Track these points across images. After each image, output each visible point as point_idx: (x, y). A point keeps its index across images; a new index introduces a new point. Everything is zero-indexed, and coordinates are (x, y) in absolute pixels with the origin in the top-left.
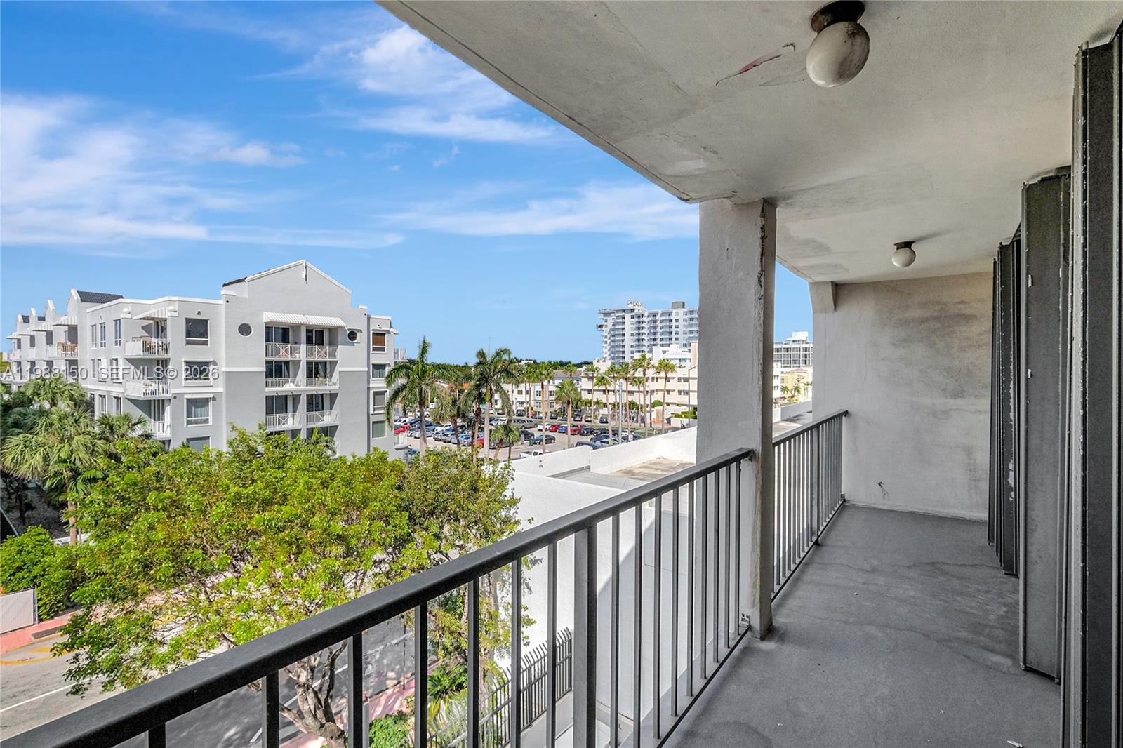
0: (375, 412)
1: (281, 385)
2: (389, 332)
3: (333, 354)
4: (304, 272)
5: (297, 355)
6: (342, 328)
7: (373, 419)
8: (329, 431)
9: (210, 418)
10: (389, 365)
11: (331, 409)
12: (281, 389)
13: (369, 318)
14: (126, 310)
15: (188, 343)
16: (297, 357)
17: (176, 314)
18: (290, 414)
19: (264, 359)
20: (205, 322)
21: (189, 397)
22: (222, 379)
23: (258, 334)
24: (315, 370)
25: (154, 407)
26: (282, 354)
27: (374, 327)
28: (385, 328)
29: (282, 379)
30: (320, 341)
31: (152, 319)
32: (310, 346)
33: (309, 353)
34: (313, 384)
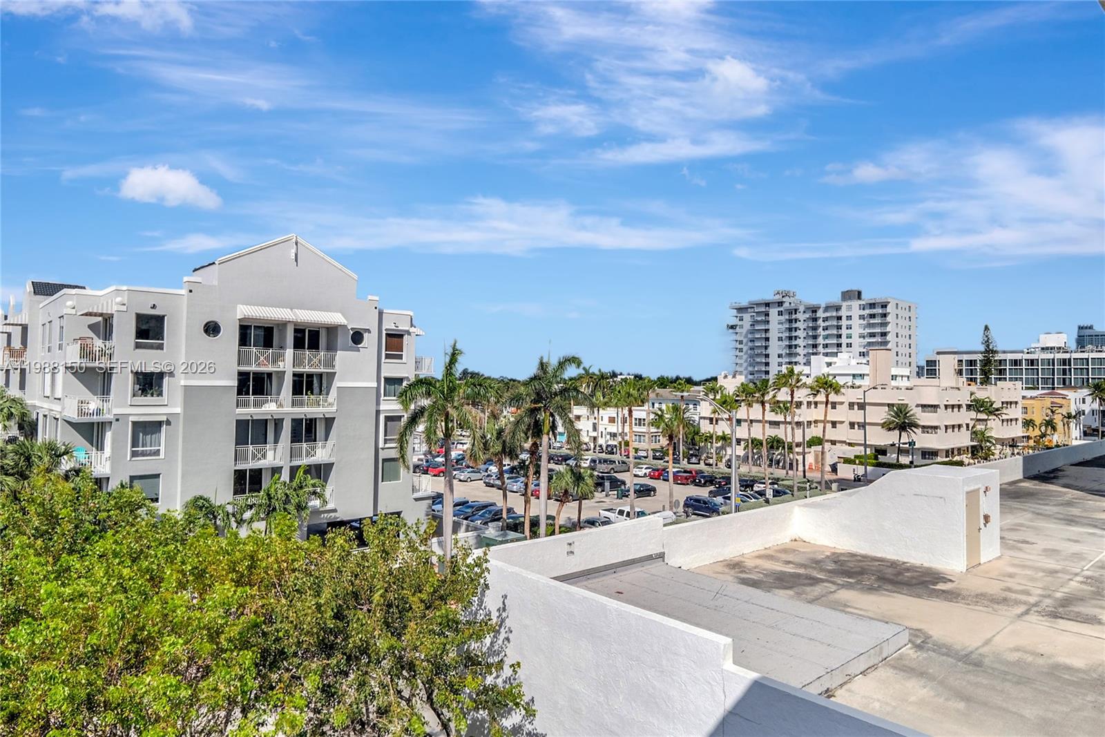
0: (387, 446)
1: (258, 405)
2: (409, 333)
3: (330, 363)
4: (294, 251)
5: (281, 363)
6: (345, 326)
7: (382, 455)
9: (162, 449)
10: (407, 378)
11: (326, 439)
12: (257, 410)
13: (381, 314)
15: (138, 346)
16: (281, 366)
17: (124, 308)
18: (268, 446)
19: (235, 368)
20: (161, 318)
21: (136, 419)
22: (179, 397)
23: (230, 335)
24: (304, 385)
25: (92, 431)
26: (260, 362)
27: (388, 325)
28: (403, 327)
29: (260, 397)
30: (314, 345)
31: (100, 315)
32: (299, 352)
33: (297, 361)
34: (301, 404)
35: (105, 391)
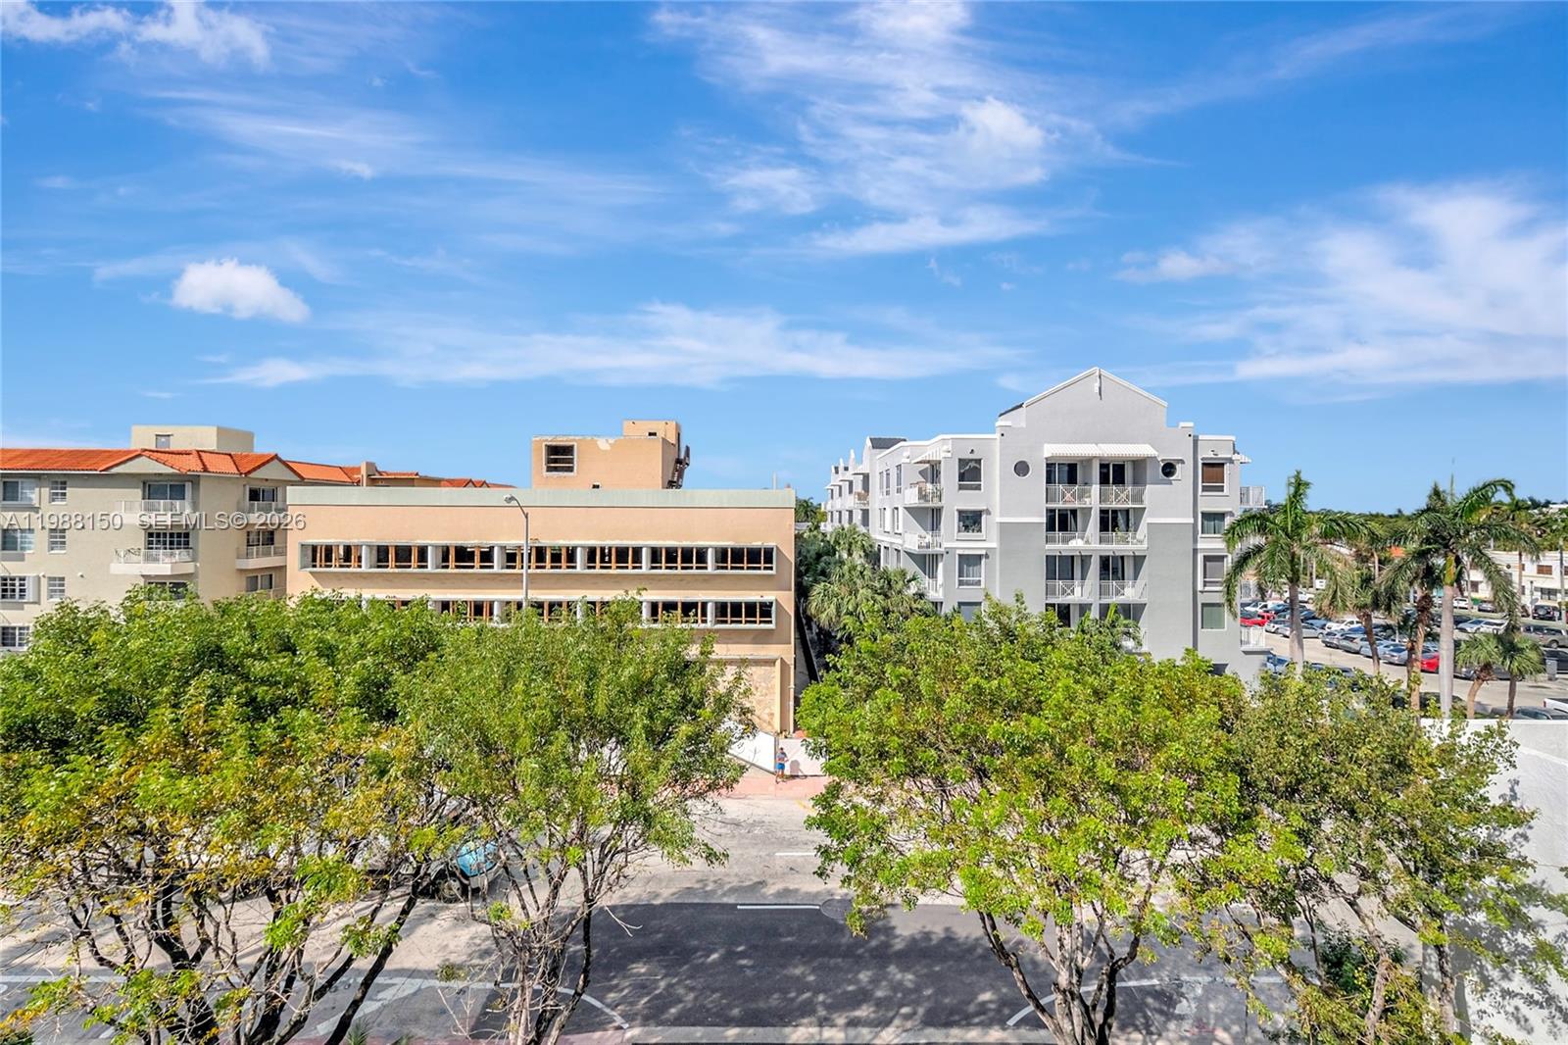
0: (1207, 589)
1: (1066, 541)
2: (1231, 461)
3: (1138, 498)
4: (1097, 385)
5: (1087, 500)
6: (1154, 458)
7: (1202, 599)
8: (1132, 611)
9: (982, 579)
10: (1231, 514)
11: (1136, 578)
12: (1065, 546)
13: (1196, 442)
14: (906, 454)
15: (961, 488)
16: (1087, 502)
17: (949, 455)
18: (1076, 582)
19: (1044, 506)
20: (978, 462)
21: (961, 552)
22: (995, 533)
23: (1038, 473)
24: (1110, 521)
25: (927, 562)
26: (1067, 499)
27: (1205, 453)
28: (1224, 454)
29: (1067, 534)
30: (1120, 479)
31: (929, 462)
32: (1105, 487)
33: (1103, 497)
34: (1109, 541)
35: (935, 526)
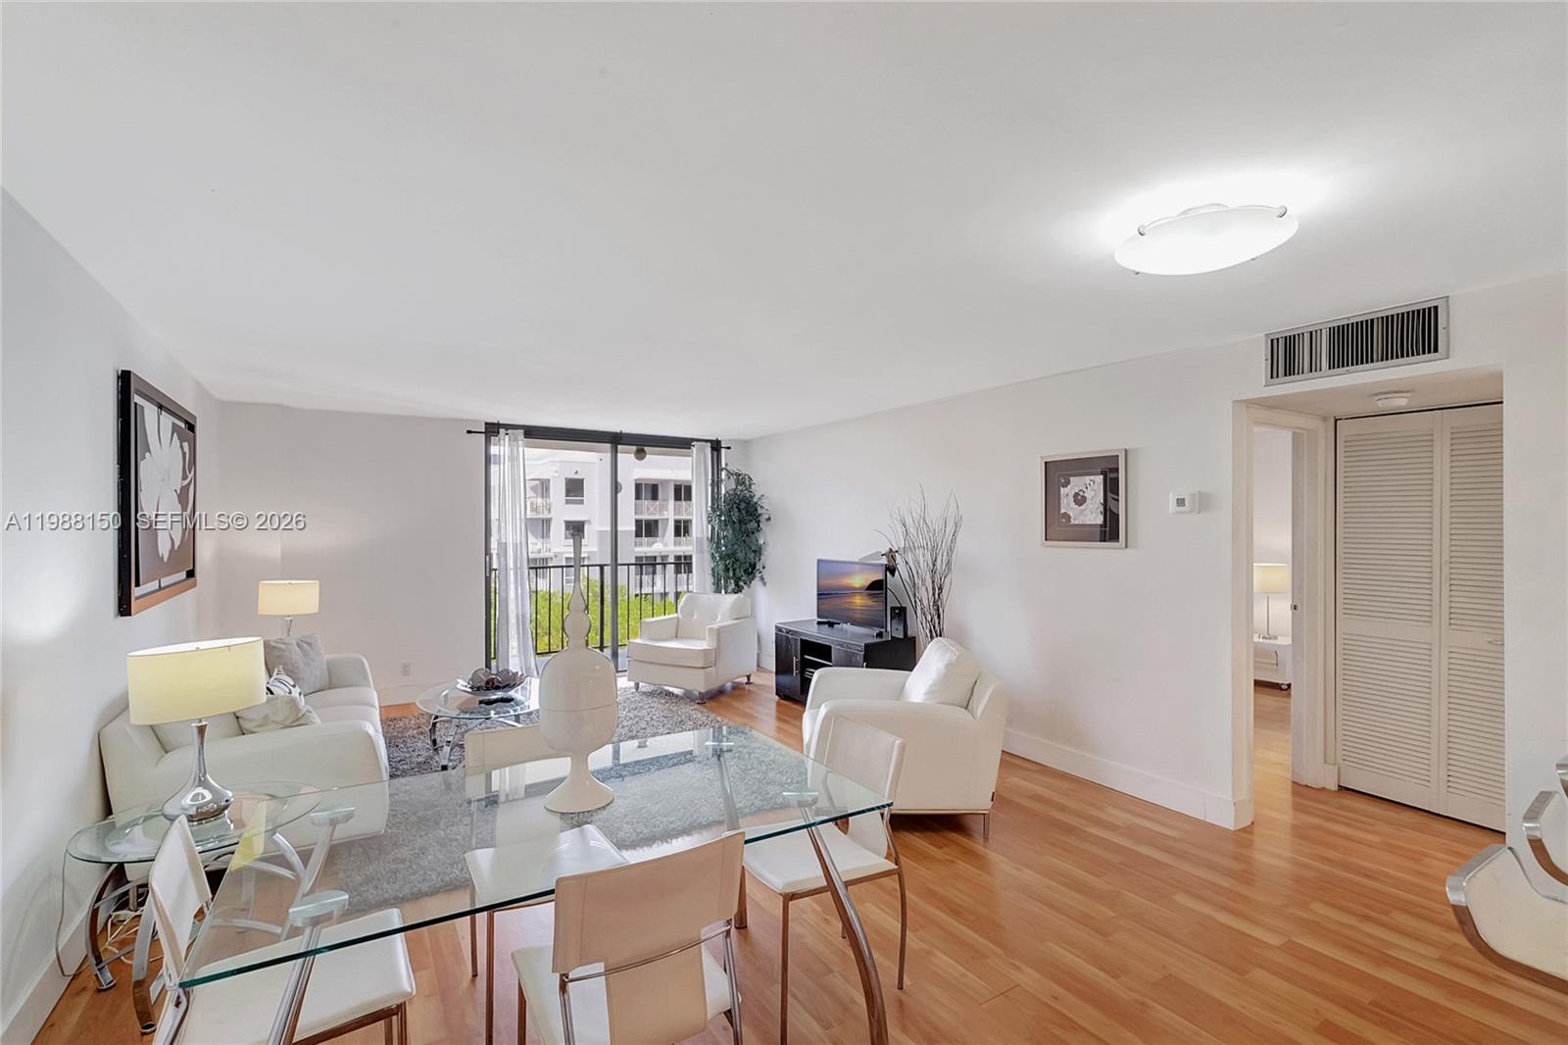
1: (650, 544)
5: (665, 512)
12: (649, 549)
15: (567, 502)
16: (665, 514)
17: (556, 475)
18: (658, 576)
19: (635, 517)
20: (581, 481)
22: (595, 539)
24: (682, 529)
26: (650, 511)
29: (651, 539)
31: (538, 480)
32: (678, 503)
33: (677, 511)
34: (680, 544)
35: (546, 535)
